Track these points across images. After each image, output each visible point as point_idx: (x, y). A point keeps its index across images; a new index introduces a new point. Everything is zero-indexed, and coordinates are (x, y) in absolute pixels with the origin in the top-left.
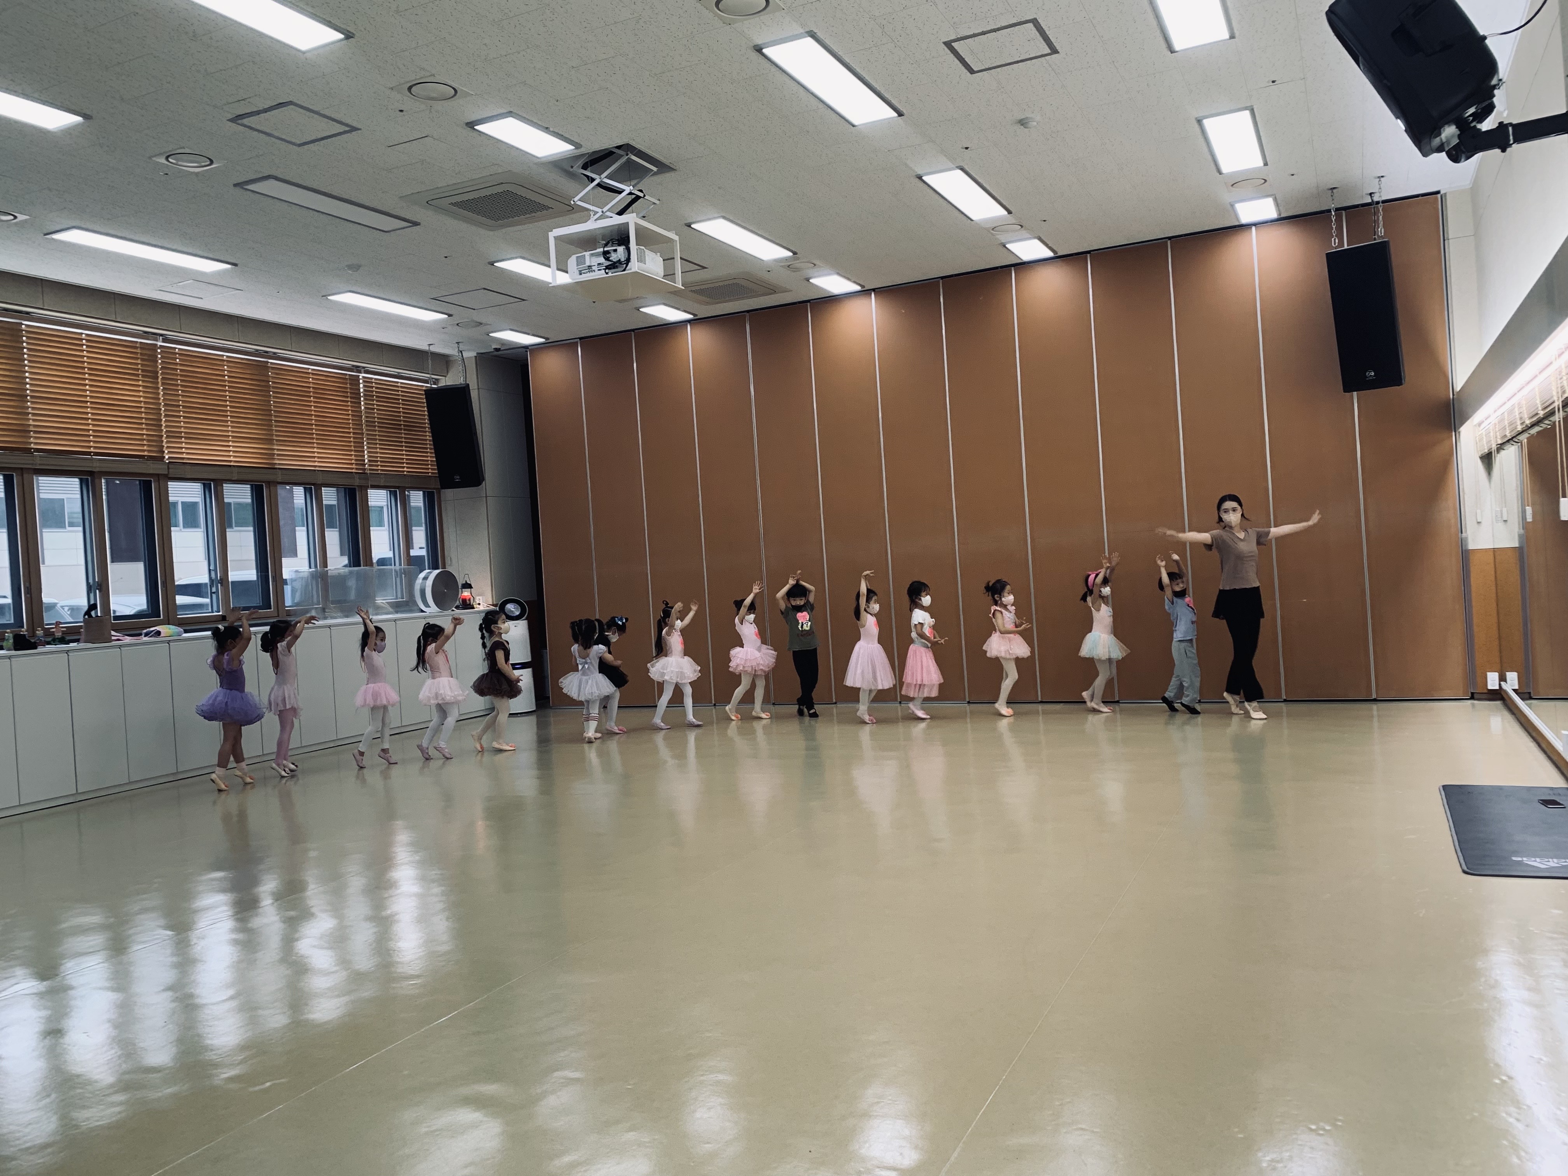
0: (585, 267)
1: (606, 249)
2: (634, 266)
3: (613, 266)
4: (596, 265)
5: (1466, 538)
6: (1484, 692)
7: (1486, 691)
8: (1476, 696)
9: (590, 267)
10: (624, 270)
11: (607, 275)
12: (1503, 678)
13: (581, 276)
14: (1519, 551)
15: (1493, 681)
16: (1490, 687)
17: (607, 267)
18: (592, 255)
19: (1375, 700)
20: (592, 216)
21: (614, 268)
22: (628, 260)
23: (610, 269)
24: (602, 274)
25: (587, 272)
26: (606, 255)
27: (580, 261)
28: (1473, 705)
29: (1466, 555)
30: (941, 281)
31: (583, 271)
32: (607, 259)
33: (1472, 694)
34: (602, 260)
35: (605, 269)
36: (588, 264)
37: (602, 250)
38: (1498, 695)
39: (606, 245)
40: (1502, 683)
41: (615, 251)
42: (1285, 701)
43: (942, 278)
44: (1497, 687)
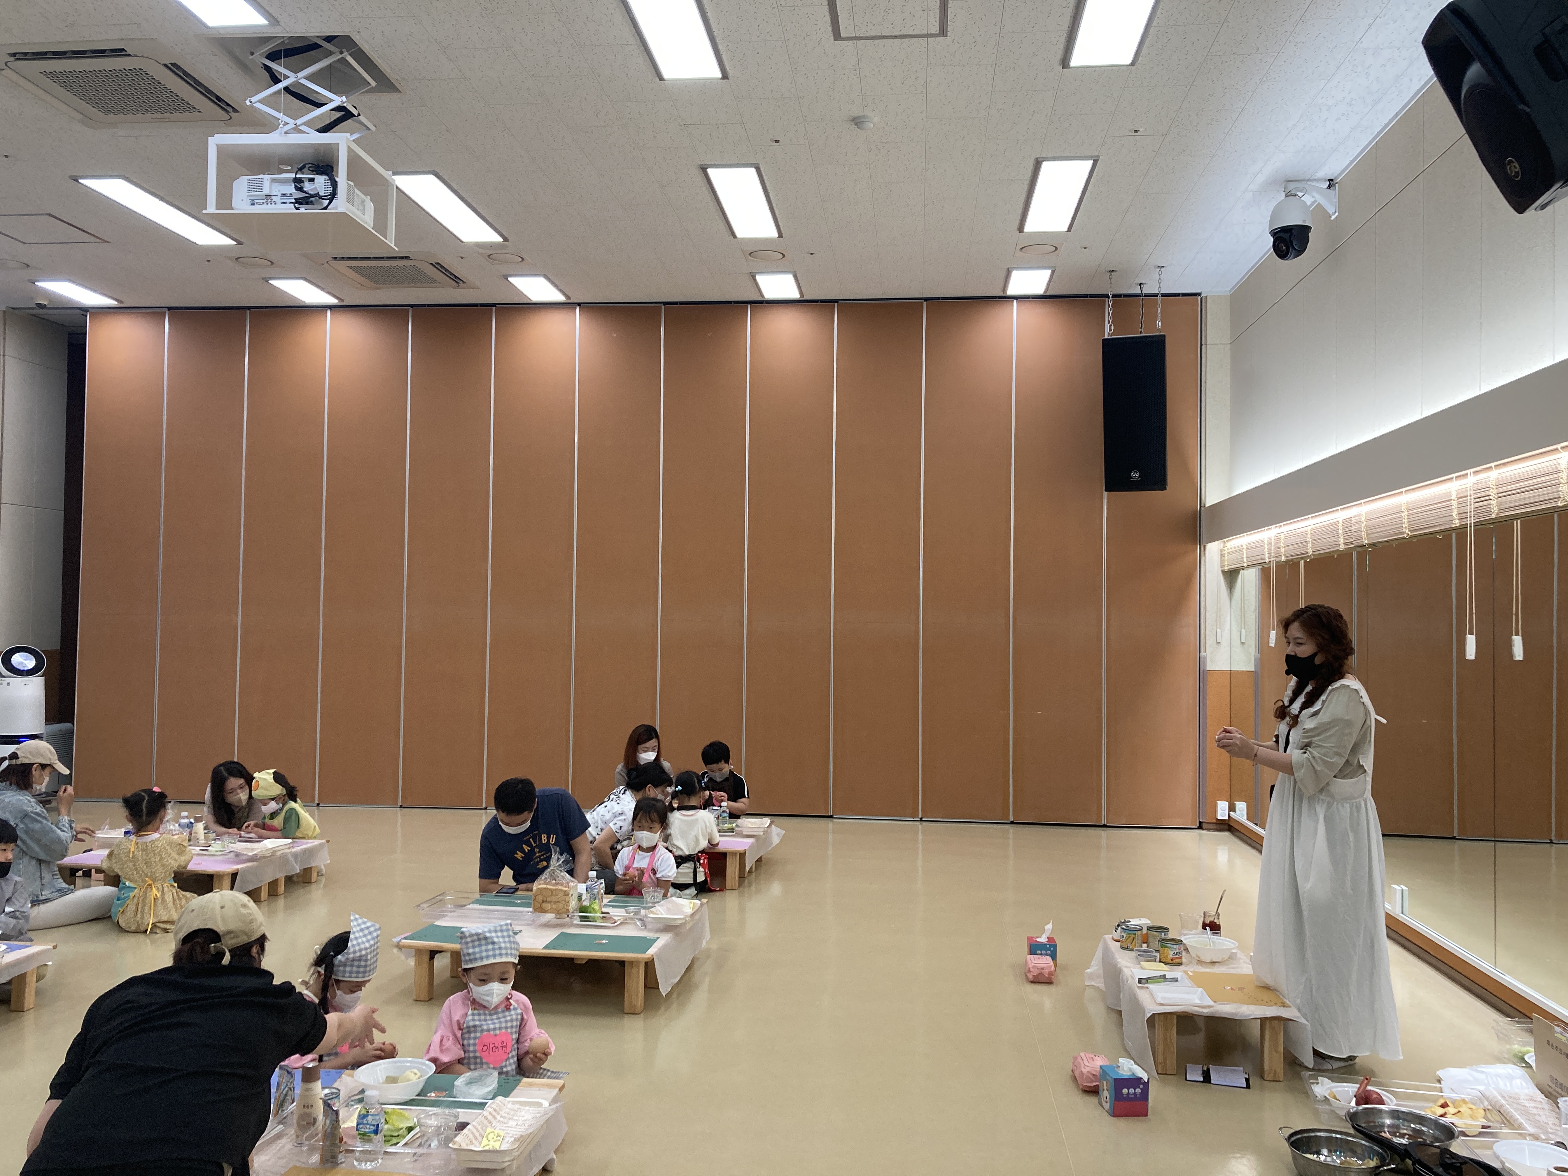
0: (262, 195)
1: (298, 176)
2: (340, 205)
3: (305, 200)
4: (279, 195)
5: (1205, 658)
6: (1212, 822)
7: (1214, 821)
8: (1204, 826)
9: (268, 196)
10: (326, 208)
11: (298, 211)
12: (1232, 808)
13: (253, 207)
14: (1255, 676)
15: (1222, 811)
16: (1219, 817)
17: (299, 202)
18: (274, 181)
19: (1104, 826)
20: (281, 126)
21: (307, 203)
22: (333, 196)
23: (301, 204)
24: (290, 208)
25: (263, 203)
26: (298, 183)
27: (254, 186)
28: (1200, 835)
29: (1202, 675)
30: (663, 307)
31: (256, 201)
32: (300, 189)
33: (1200, 823)
34: (291, 189)
35: (294, 203)
36: (266, 191)
37: (293, 175)
38: (1228, 826)
39: (301, 170)
40: (1231, 813)
41: (312, 180)
42: (1012, 823)
43: (665, 303)
44: (1226, 818)
